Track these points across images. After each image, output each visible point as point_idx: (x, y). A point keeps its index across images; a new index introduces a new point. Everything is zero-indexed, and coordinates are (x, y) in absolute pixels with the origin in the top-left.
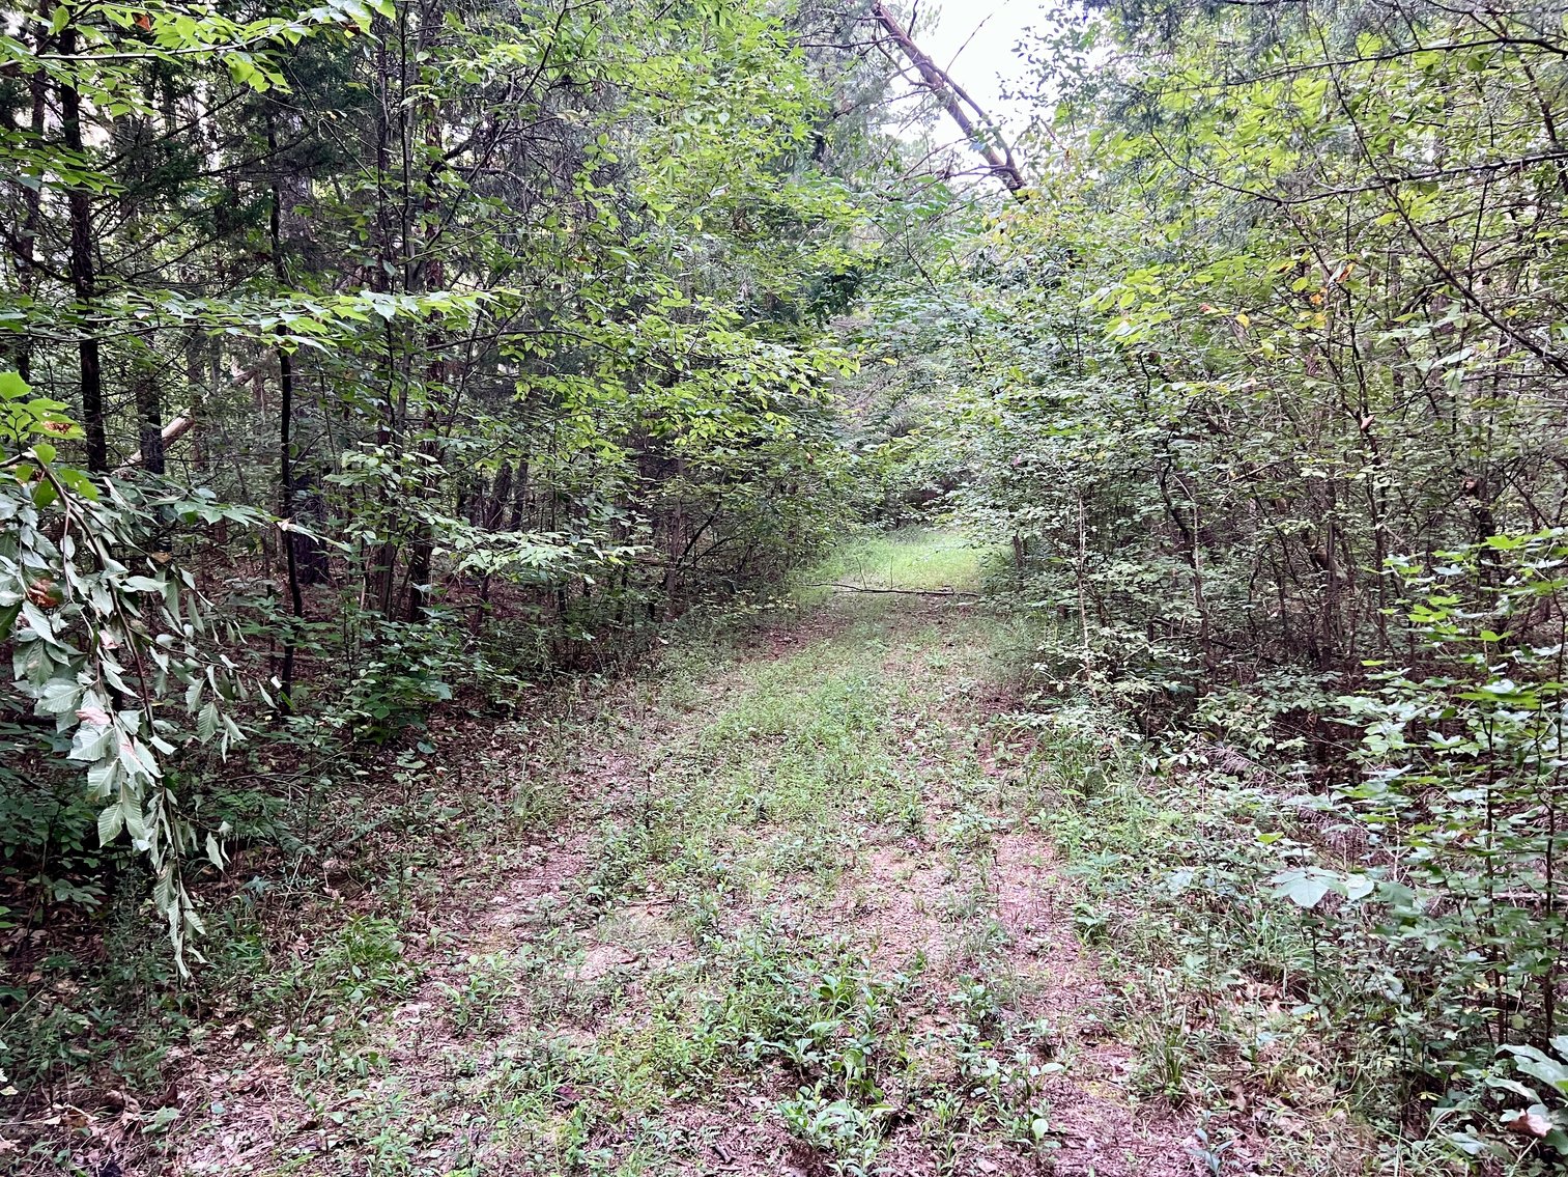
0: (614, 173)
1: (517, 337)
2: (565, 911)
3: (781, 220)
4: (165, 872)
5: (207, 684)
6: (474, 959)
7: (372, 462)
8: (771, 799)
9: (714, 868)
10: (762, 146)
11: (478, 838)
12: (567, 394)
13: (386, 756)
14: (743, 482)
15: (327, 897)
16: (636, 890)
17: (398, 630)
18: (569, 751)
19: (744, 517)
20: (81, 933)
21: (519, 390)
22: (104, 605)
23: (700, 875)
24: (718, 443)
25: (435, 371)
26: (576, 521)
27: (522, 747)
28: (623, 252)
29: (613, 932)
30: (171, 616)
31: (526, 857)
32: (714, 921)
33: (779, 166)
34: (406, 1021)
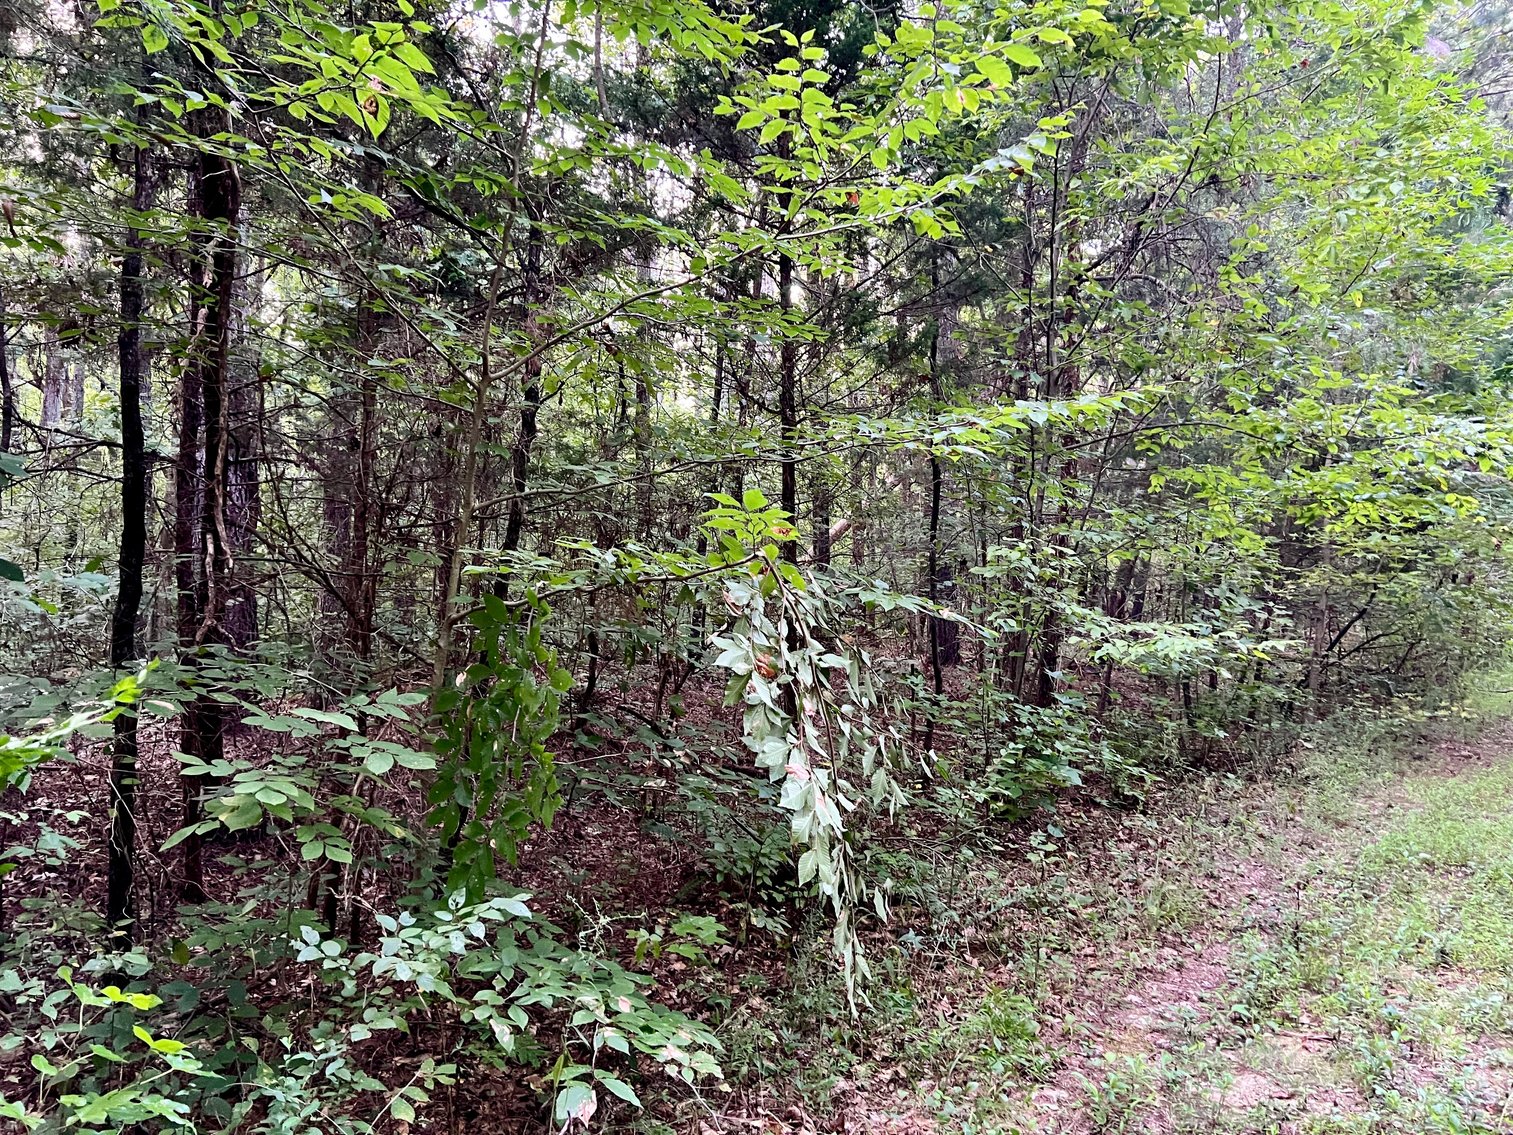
0: (1259, 260)
1: (1154, 431)
2: (1207, 1026)
3: (1452, 285)
4: (842, 917)
5: (879, 751)
6: (1111, 1056)
7: (1015, 555)
8: (1456, 942)
9: (1385, 1011)
10: (1432, 209)
11: (1112, 932)
12: (1204, 484)
13: (1016, 834)
14: (1405, 570)
15: (966, 964)
16: (1287, 1017)
17: (1031, 713)
18: (1202, 854)
19: (1404, 610)
20: (768, 958)
21: (1154, 483)
22: (806, 677)
23: (1367, 1016)
24: (1374, 529)
25: (1068, 469)
26: (1206, 612)
27: (1151, 842)
28: (1270, 339)
29: (1264, 1060)
30: (853, 688)
31: (1160, 959)
32: (1387, 1073)
33: (1453, 228)
34: (1045, 1105)
